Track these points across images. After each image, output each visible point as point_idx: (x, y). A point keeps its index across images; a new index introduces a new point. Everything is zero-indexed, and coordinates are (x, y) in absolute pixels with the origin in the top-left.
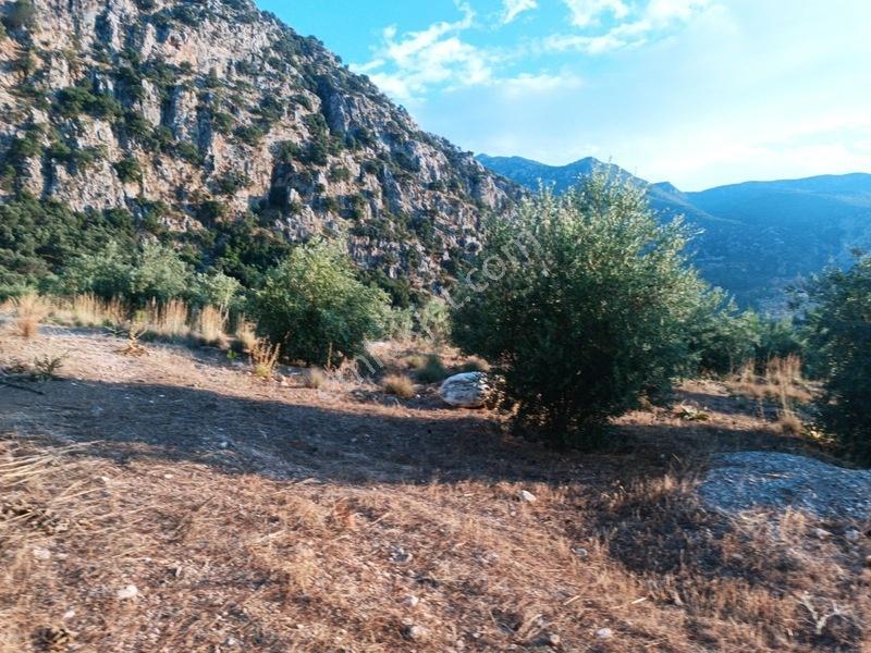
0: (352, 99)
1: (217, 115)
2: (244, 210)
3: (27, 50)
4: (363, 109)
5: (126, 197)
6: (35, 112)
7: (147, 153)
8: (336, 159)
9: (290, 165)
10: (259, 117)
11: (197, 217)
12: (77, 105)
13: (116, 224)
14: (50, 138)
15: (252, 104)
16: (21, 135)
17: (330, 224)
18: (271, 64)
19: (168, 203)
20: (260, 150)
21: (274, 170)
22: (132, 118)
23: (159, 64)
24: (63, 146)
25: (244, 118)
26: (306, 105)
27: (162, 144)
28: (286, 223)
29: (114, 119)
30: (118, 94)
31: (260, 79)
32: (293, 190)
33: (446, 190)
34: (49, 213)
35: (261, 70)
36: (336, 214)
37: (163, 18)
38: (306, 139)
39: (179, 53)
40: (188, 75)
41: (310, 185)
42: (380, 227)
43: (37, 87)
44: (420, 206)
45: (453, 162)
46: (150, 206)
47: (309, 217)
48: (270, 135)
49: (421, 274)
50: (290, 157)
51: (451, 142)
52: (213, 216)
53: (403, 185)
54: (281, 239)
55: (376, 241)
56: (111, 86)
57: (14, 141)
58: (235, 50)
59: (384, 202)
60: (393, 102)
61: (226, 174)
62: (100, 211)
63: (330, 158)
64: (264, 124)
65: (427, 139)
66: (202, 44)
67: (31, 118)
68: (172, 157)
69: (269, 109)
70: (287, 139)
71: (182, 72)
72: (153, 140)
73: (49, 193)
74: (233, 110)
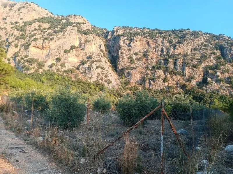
0: (231, 48)
1: (187, 63)
2: (194, 85)
3: (147, 59)
5: (165, 86)
6: (148, 71)
7: (170, 75)
8: (224, 67)
9: (208, 71)
10: (199, 60)
11: (181, 89)
12: (156, 68)
13: (162, 92)
14: (150, 76)
15: (198, 58)
16: (145, 76)
17: (222, 86)
18: (204, 46)
19: (174, 86)
20: (199, 69)
21: (204, 74)
22: (167, 68)
23: (174, 55)
24: (153, 77)
25: (195, 62)
26: (214, 54)
27: (174, 73)
28: (207, 87)
29: (163, 69)
30: (165, 64)
31: (200, 51)
32: (209, 78)
34: (149, 91)
35: (201, 48)
36: (224, 83)
37: (175, 44)
38: (214, 63)
39: (179, 51)
41: (214, 76)
43: (149, 66)
46: (170, 87)
47: (214, 85)
48: (202, 64)
50: (208, 69)
52: (185, 88)
54: (205, 92)
56: (163, 62)
57: (144, 78)
58: (193, 46)
61: (190, 76)
62: (159, 89)
63: (222, 67)
64: (200, 62)
66: (184, 47)
67: (147, 73)
68: (176, 75)
69: (203, 58)
70: (208, 64)
71: (179, 55)
72: (171, 72)
73: (150, 87)
74: (192, 61)
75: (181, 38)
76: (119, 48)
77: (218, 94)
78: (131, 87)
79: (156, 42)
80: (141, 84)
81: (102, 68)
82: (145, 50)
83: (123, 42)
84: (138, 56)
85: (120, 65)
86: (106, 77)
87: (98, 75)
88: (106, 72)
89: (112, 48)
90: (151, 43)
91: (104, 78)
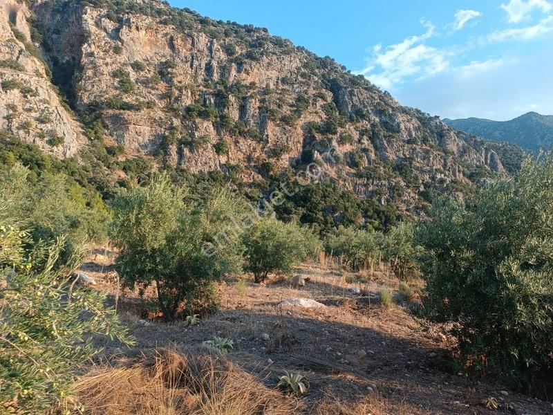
0: (353, 91)
1: (270, 110)
2: (286, 166)
3: (171, 87)
4: (360, 96)
5: (220, 163)
6: (174, 120)
7: (231, 137)
8: (343, 130)
9: (314, 136)
10: (295, 108)
11: (259, 173)
12: (195, 114)
13: (215, 180)
14: (181, 133)
15: (291, 101)
16: (167, 134)
18: (302, 76)
19: (242, 165)
20: (296, 128)
21: (304, 140)
22: (223, 117)
23: (238, 85)
24: (187, 137)
25: (286, 110)
26: (323, 98)
27: (240, 131)
29: (214, 119)
30: (216, 105)
31: (295, 86)
32: (316, 152)
33: (420, 143)
34: (180, 175)
35: (296, 80)
36: (344, 165)
37: (240, 59)
38: (323, 118)
39: (249, 78)
40: (254, 89)
41: (327, 147)
42: (374, 171)
43: (176, 106)
44: (401, 155)
45: (424, 124)
46: (233, 168)
48: (301, 119)
49: (404, 202)
50: (314, 130)
51: (423, 111)
52: (268, 171)
53: (389, 142)
55: (371, 181)
56: (213, 102)
57: (164, 137)
58: (280, 71)
59: (376, 155)
60: (380, 89)
61: (276, 145)
62: (206, 172)
63: (339, 129)
64: (298, 113)
65: (405, 111)
66: (261, 70)
67: (172, 124)
68: (245, 138)
69: (301, 103)
70: (312, 120)
71: (251, 89)
72: (234, 129)
73: (180, 164)
74: (279, 106)
75: (252, 46)
76: (83, 37)
77: (334, 189)
78: (127, 160)
79: (193, 44)
80: (155, 154)
81: (26, 92)
82: (164, 60)
83: (95, 22)
84: (142, 73)
85: (86, 91)
86: (41, 121)
87: (11, 112)
88: (42, 107)
89: (54, 36)
90: (178, 42)
91: (34, 123)
